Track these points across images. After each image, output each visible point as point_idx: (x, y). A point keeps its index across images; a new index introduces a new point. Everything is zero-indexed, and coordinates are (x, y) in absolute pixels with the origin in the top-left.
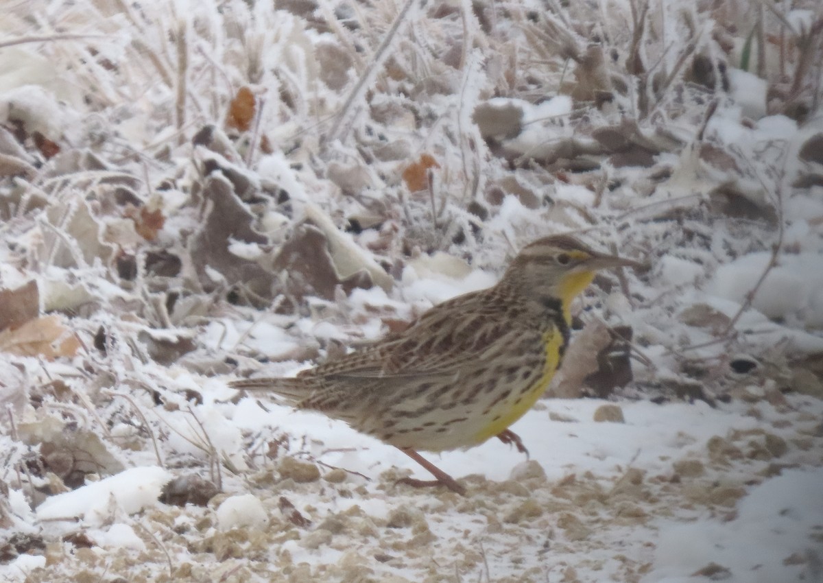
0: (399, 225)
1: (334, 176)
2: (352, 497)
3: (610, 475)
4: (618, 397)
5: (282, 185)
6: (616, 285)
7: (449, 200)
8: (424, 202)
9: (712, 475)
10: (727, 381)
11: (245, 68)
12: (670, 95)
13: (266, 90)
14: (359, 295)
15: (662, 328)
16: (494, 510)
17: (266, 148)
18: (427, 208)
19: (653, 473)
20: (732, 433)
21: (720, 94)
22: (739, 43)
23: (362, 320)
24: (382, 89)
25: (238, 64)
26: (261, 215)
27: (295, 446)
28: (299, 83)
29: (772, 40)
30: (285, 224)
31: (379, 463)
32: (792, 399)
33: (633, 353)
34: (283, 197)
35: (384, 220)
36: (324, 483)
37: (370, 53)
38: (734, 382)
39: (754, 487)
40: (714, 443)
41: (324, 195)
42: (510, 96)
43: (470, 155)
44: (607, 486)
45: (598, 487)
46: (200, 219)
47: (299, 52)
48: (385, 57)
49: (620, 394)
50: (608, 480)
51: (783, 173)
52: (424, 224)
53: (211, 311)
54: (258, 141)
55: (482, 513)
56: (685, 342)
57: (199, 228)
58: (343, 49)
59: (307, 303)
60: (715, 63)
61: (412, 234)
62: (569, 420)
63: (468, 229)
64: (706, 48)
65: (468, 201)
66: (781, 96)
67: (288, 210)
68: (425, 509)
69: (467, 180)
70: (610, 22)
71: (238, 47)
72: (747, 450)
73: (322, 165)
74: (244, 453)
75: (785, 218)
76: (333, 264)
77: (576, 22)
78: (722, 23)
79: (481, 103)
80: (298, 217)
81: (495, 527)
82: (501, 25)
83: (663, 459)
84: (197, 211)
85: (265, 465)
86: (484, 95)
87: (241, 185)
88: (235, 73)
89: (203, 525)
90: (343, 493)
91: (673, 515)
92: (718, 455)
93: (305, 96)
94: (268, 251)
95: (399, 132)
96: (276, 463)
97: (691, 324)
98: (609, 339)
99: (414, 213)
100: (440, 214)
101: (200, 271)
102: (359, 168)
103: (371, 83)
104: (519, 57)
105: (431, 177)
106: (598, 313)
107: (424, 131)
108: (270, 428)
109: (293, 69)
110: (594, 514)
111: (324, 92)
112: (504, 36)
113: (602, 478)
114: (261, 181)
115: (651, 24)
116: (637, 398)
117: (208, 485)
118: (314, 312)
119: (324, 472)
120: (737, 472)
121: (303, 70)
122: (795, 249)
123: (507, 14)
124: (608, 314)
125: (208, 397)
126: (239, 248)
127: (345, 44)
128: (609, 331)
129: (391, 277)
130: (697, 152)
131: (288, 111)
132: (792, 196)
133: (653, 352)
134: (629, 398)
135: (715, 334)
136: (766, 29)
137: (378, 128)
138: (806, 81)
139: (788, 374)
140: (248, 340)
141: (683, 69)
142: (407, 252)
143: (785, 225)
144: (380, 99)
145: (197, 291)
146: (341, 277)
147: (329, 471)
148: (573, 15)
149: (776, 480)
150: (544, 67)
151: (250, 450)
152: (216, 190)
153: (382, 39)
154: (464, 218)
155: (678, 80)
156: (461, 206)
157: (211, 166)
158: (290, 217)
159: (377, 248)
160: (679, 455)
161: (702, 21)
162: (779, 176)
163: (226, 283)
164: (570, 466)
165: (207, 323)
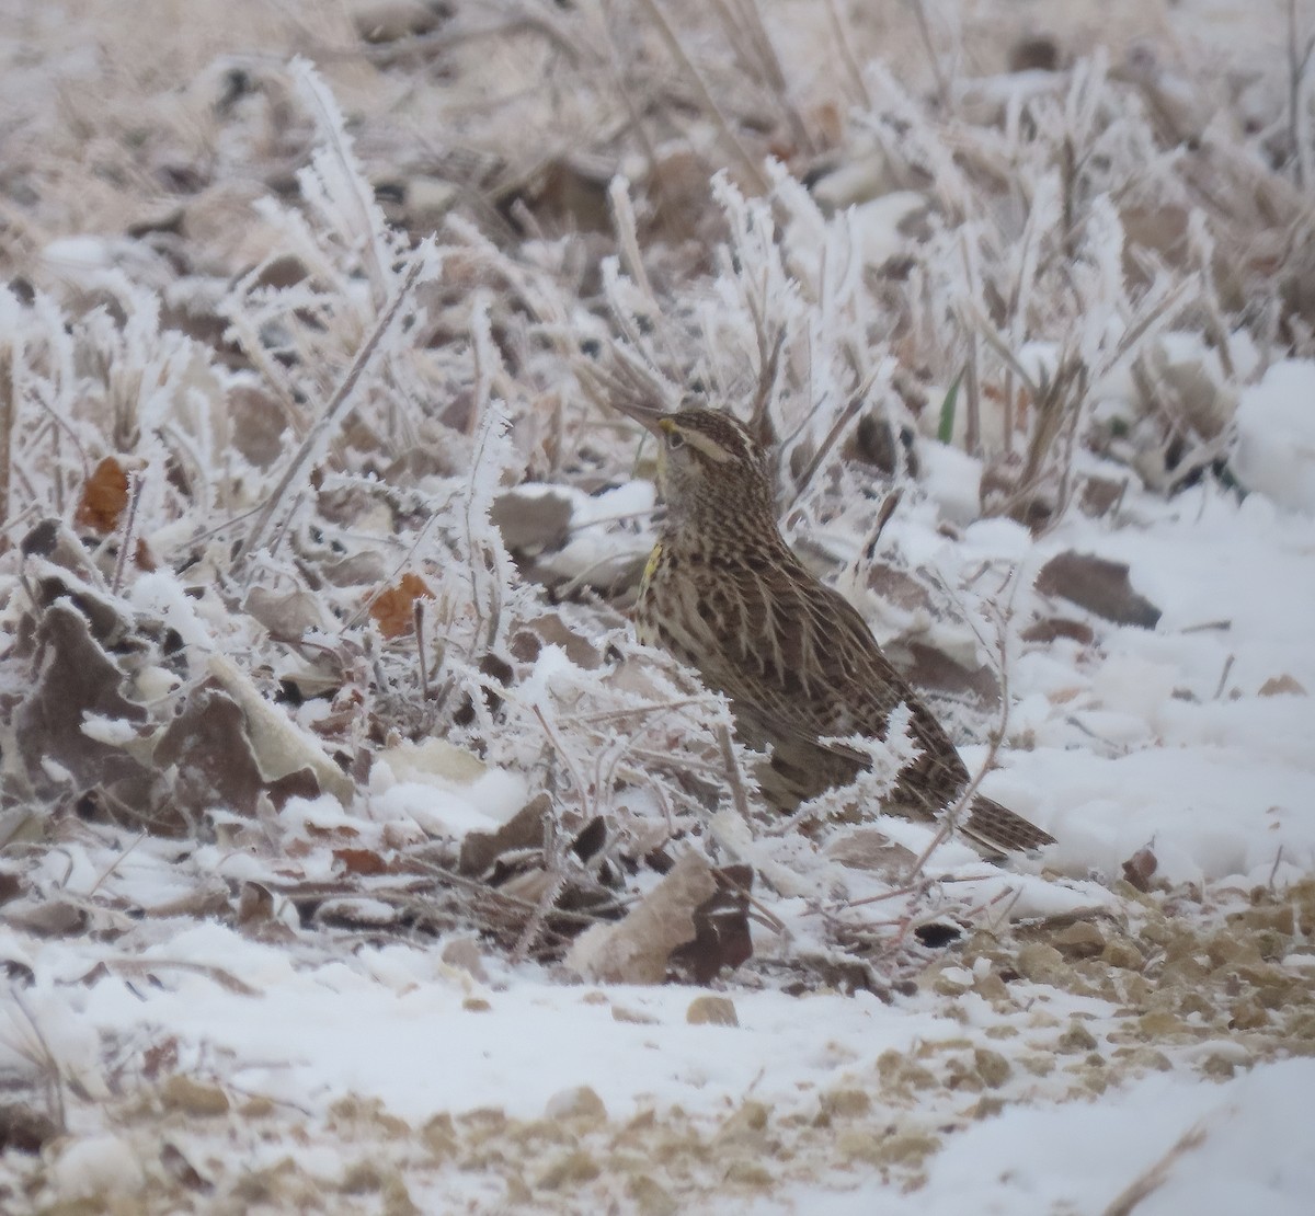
0: (365, 693)
1: (257, 607)
2: (280, 1142)
3: (713, 1112)
4: (727, 984)
5: (170, 623)
6: (727, 796)
7: (449, 650)
8: (407, 654)
9: (882, 1115)
10: (910, 959)
11: (110, 425)
12: (820, 483)
13: (145, 464)
14: (297, 807)
15: (802, 870)
16: (520, 1168)
17: (144, 561)
18: (412, 663)
19: (784, 1111)
20: (919, 1045)
21: (901, 480)
22: (935, 397)
23: (301, 849)
24: (337, 464)
25: (98, 421)
26: (135, 673)
27: (188, 1057)
28: (200, 453)
29: (990, 392)
30: (175, 687)
31: (327, 1088)
32: (1018, 990)
33: (753, 909)
34: (173, 642)
35: (342, 684)
36: (235, 1119)
37: (317, 405)
38: (923, 962)
39: (956, 1135)
40: (889, 1062)
41: (241, 639)
42: (551, 481)
43: (485, 576)
44: (709, 1132)
45: (694, 1133)
46: (35, 676)
47: (201, 403)
48: (343, 412)
49: (728, 977)
50: (708, 1120)
51: (1010, 613)
52: (405, 690)
53: (51, 832)
54: (133, 548)
55: (499, 1172)
56: (839, 894)
57: (32, 692)
58: (271, 396)
59: (210, 820)
60: (896, 431)
61: (386, 706)
62: (645, 1021)
63: (480, 700)
64: (879, 406)
65: (482, 654)
66: (1006, 487)
67: (180, 664)
68: (403, 1164)
69: (480, 618)
70: (721, 360)
71: (98, 392)
72: (943, 1075)
73: (237, 590)
74: (103, 1068)
75: (1012, 688)
76: (253, 753)
77: (664, 359)
78: (907, 364)
79: (503, 491)
80: (197, 676)
81: (521, 1195)
82: (536, 363)
83: (802, 1086)
84: (29, 663)
85: (138, 1089)
86: (508, 478)
87: (104, 621)
88: (92, 435)
89: (34, 1185)
90: (268, 1136)
91: (818, 1181)
92: (894, 1080)
93: (209, 476)
94: (146, 732)
95: (366, 536)
96: (156, 1087)
97: (851, 863)
98: (714, 887)
99: (389, 672)
100: (434, 674)
101: (32, 764)
102: (298, 595)
103: (320, 456)
104: (567, 417)
105: (419, 611)
106: (697, 843)
107: (406, 535)
108: (148, 1028)
109: (191, 430)
110: (685, 1176)
111: (240, 468)
112: (540, 380)
113: (699, 1117)
114: (135, 614)
115: (789, 365)
116: (760, 986)
117: (43, 1121)
118: (222, 836)
119: (237, 1101)
120: (927, 1111)
121: (207, 432)
122: (1027, 743)
123: (546, 344)
124: (712, 845)
125: (43, 973)
126: (97, 726)
127: (278, 391)
128: (715, 873)
129: (351, 778)
130: (863, 577)
131: (182, 500)
132: (1025, 653)
133: (788, 910)
134: (745, 985)
135: (891, 881)
136: (981, 374)
137: (330, 530)
138: (1047, 462)
139: (1012, 949)
140: (111, 880)
141: (841, 439)
142: (377, 736)
143: (1011, 701)
144: (334, 482)
145: (26, 797)
146: (267, 778)
147: (244, 1100)
148: (659, 347)
149: (992, 1124)
150: (608, 434)
151: (114, 1065)
152: (60, 627)
153: (340, 382)
154: (475, 681)
155: (833, 456)
156: (469, 662)
157: (53, 588)
158: (184, 676)
159: (328, 730)
160: (829, 1081)
161: (874, 361)
162: (1002, 617)
163: (75, 785)
164: (647, 1097)
165: (44, 852)
